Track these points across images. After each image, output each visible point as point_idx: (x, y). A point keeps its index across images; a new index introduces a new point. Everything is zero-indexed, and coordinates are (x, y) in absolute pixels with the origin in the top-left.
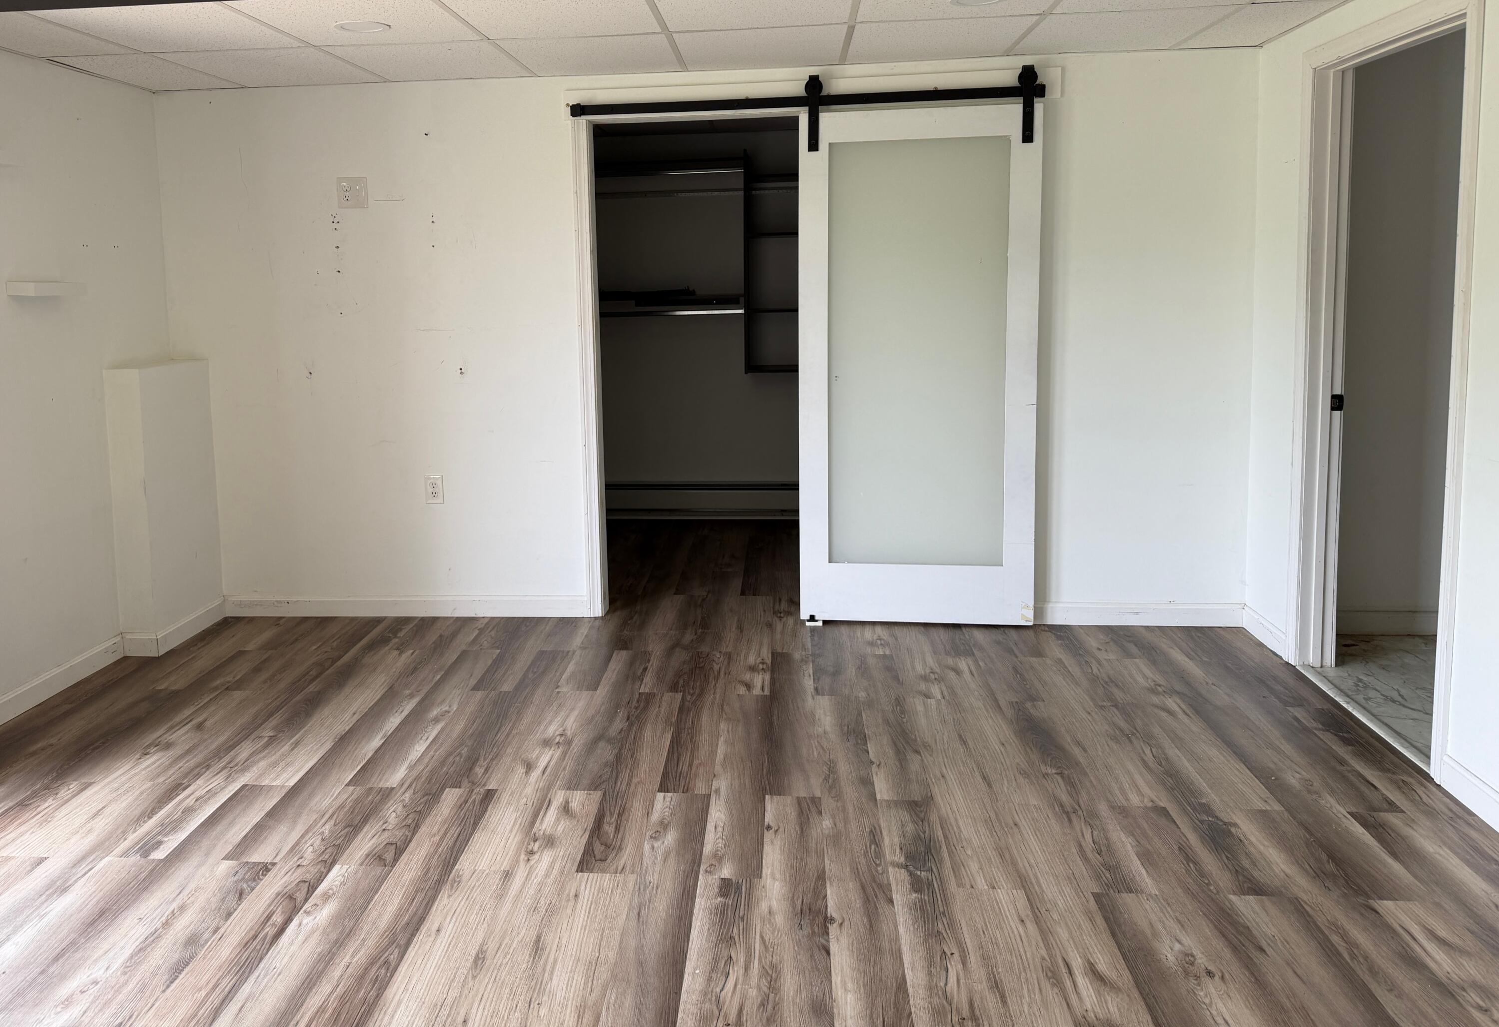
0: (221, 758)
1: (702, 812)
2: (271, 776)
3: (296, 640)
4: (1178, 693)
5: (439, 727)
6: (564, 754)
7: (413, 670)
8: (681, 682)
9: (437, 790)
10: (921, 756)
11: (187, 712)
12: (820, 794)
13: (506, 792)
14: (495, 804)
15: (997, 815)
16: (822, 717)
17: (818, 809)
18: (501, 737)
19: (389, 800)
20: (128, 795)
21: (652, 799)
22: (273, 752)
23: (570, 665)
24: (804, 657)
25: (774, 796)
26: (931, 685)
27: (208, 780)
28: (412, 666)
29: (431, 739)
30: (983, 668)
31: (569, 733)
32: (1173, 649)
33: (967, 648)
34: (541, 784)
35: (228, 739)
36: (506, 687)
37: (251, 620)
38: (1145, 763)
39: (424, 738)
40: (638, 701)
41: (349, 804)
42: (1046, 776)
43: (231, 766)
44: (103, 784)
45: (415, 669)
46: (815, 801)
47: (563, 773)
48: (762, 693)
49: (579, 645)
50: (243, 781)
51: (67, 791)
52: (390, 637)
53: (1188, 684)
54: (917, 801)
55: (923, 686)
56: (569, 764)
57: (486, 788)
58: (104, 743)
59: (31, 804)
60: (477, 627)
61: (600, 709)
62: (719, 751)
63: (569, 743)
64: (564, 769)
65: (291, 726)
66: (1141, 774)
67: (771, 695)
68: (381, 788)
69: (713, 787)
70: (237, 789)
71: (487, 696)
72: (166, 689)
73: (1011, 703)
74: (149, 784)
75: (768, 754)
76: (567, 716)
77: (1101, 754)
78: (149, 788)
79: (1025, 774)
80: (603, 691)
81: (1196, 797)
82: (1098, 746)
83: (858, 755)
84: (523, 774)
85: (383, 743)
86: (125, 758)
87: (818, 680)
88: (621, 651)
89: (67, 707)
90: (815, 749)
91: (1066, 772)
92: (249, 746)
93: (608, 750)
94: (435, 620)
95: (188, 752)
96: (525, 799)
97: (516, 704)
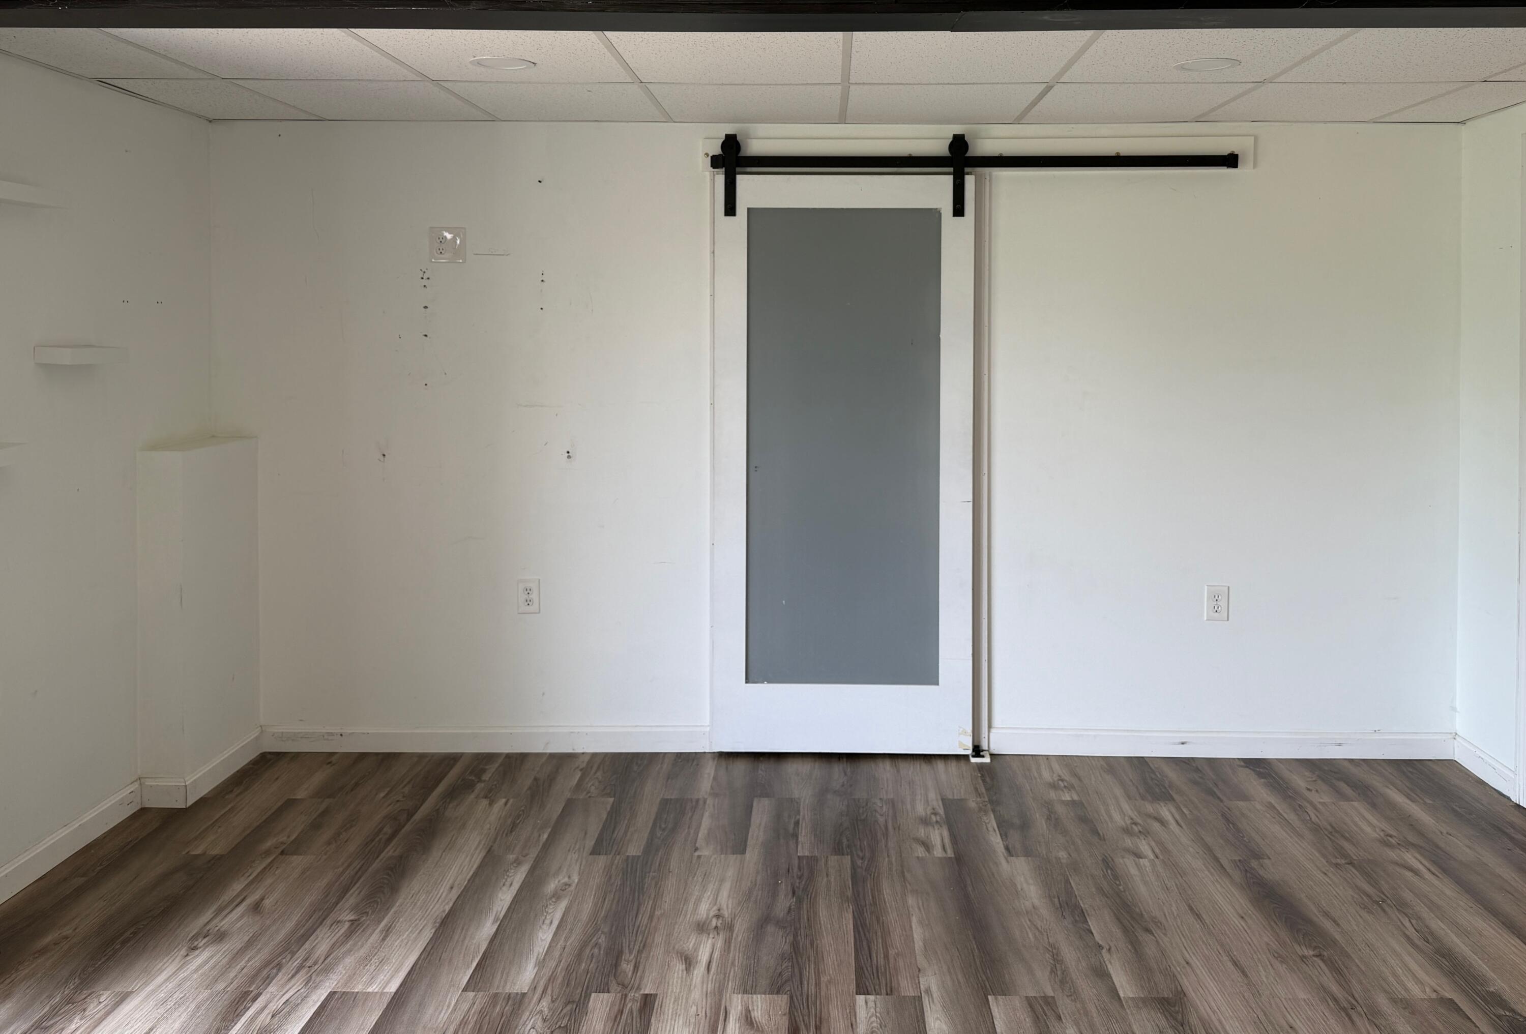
0: (293, 954)
1: (918, 1021)
2: (364, 979)
3: (357, 784)
4: (1414, 845)
5: (563, 905)
6: (728, 943)
7: (511, 826)
8: (845, 841)
9: (581, 995)
10: (1154, 936)
11: (237, 886)
12: (1051, 991)
13: (669, 998)
14: (658, 1015)
15: (1265, 1014)
16: (1025, 885)
17: (1054, 1011)
18: (643, 919)
19: (523, 1012)
20: (181, 1010)
21: (852, 1005)
22: (360, 943)
23: (704, 819)
24: (981, 805)
25: (999, 997)
26: (1138, 840)
27: (283, 986)
28: (509, 821)
29: (556, 923)
30: (1188, 816)
31: (726, 913)
32: (1390, 789)
33: (1163, 790)
34: (709, 986)
35: (297, 925)
36: (634, 850)
37: (296, 756)
38: (1408, 938)
39: (547, 922)
40: (799, 868)
41: (473, 1017)
42: (1304, 959)
43: (308, 964)
44: (143, 994)
45: (514, 826)
46: (1049, 1002)
47: (732, 970)
48: (945, 855)
49: (709, 790)
50: (329, 987)
51: (98, 1005)
52: (473, 781)
53: (1421, 834)
54: (1167, 998)
55: (1128, 842)
56: (737, 958)
57: (642, 992)
58: (134, 933)
59: (52, 1026)
60: (578, 767)
61: (756, 880)
62: (915, 936)
63: (730, 927)
64: (733, 964)
65: (375, 906)
66: (1410, 954)
67: (956, 858)
68: (510, 994)
69: (922, 987)
70: (323, 998)
71: (612, 863)
72: (204, 854)
73: (1234, 861)
74: (206, 993)
75: (975, 938)
76: (718, 891)
77: (1356, 928)
78: (208, 999)
79: (1283, 960)
80: (753, 855)
81: (1482, 985)
82: (1350, 917)
83: (1081, 937)
84: (682, 971)
85: (498, 929)
86: (167, 955)
87: (1006, 836)
88: (762, 799)
89: (79, 881)
90: (1028, 930)
91: (1325, 954)
92: (327, 936)
93: (780, 937)
94: (523, 757)
95: (249, 944)
96: (694, 1008)
97: (651, 874)
